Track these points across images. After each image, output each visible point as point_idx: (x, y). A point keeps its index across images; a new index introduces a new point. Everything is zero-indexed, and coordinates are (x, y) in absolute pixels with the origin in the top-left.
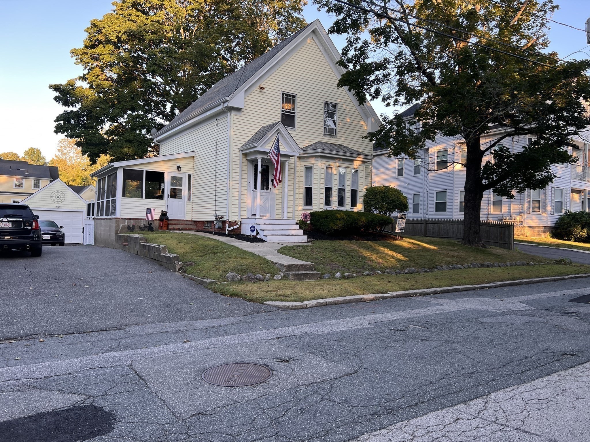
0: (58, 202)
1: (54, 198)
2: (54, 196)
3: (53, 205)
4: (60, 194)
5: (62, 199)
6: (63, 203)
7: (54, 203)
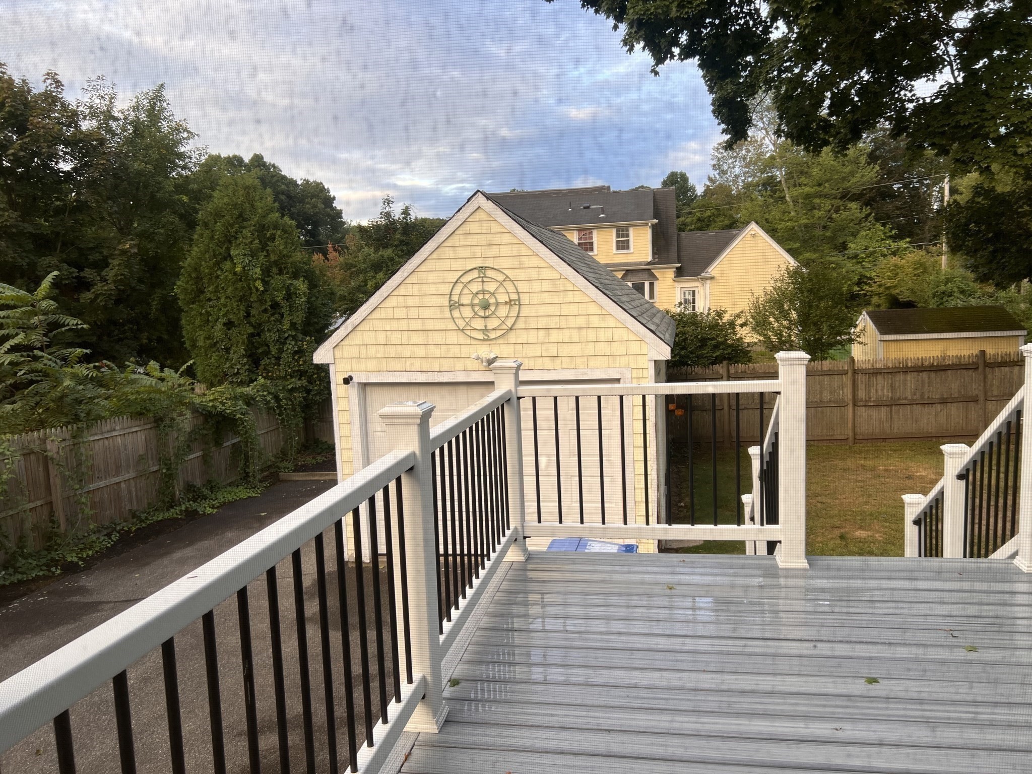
0: (485, 330)
1: (467, 312)
2: (466, 300)
3: (465, 351)
4: (491, 287)
5: (503, 311)
6: (512, 337)
7: (469, 341)
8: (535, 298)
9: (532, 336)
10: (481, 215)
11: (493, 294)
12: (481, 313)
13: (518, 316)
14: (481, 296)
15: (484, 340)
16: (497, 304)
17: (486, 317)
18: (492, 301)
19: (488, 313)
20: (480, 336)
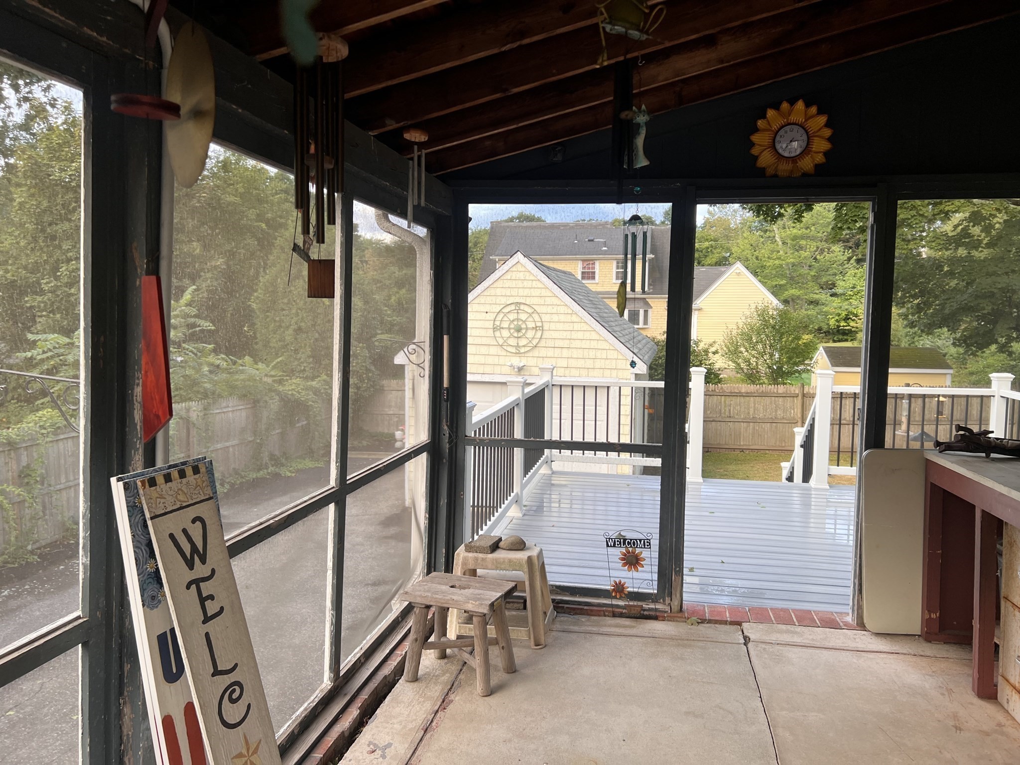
0: (517, 346)
1: (506, 333)
2: (505, 325)
3: (502, 360)
4: (523, 316)
5: (530, 334)
6: (536, 353)
7: (504, 353)
8: (553, 326)
9: (550, 352)
10: (519, 267)
11: (524, 322)
12: (516, 335)
13: (541, 338)
14: (515, 323)
15: (516, 353)
16: (527, 329)
17: (518, 338)
18: (524, 326)
19: (520, 334)
20: (514, 350)
